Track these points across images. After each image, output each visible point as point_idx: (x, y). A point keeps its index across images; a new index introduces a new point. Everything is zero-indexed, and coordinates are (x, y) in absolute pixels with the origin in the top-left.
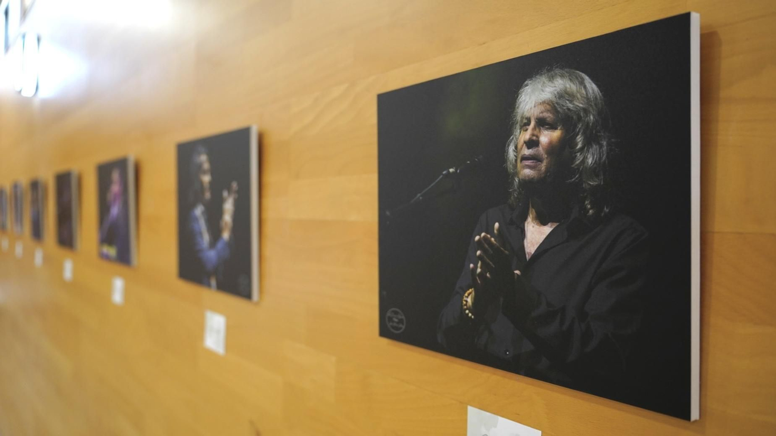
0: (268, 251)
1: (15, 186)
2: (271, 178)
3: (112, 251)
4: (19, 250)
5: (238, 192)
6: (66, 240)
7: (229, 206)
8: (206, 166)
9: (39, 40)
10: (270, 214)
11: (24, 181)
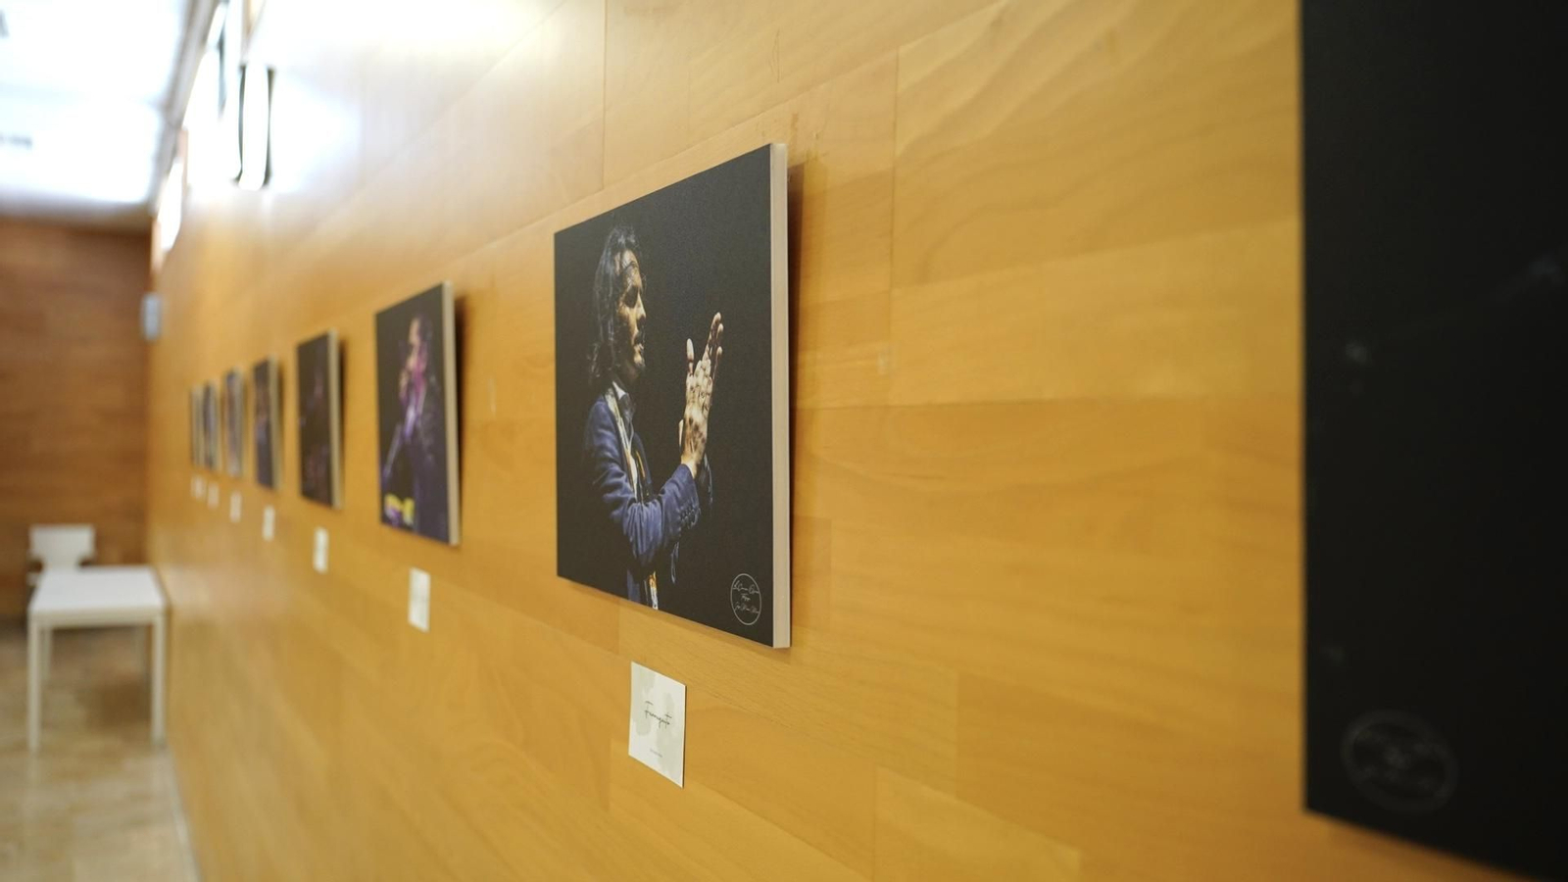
0: (818, 503)
1: (230, 377)
2: (825, 290)
3: (408, 509)
4: (235, 511)
5: (724, 339)
6: (318, 487)
7: (700, 381)
8: (635, 279)
9: (271, 74)
10: (824, 394)
11: (244, 368)
